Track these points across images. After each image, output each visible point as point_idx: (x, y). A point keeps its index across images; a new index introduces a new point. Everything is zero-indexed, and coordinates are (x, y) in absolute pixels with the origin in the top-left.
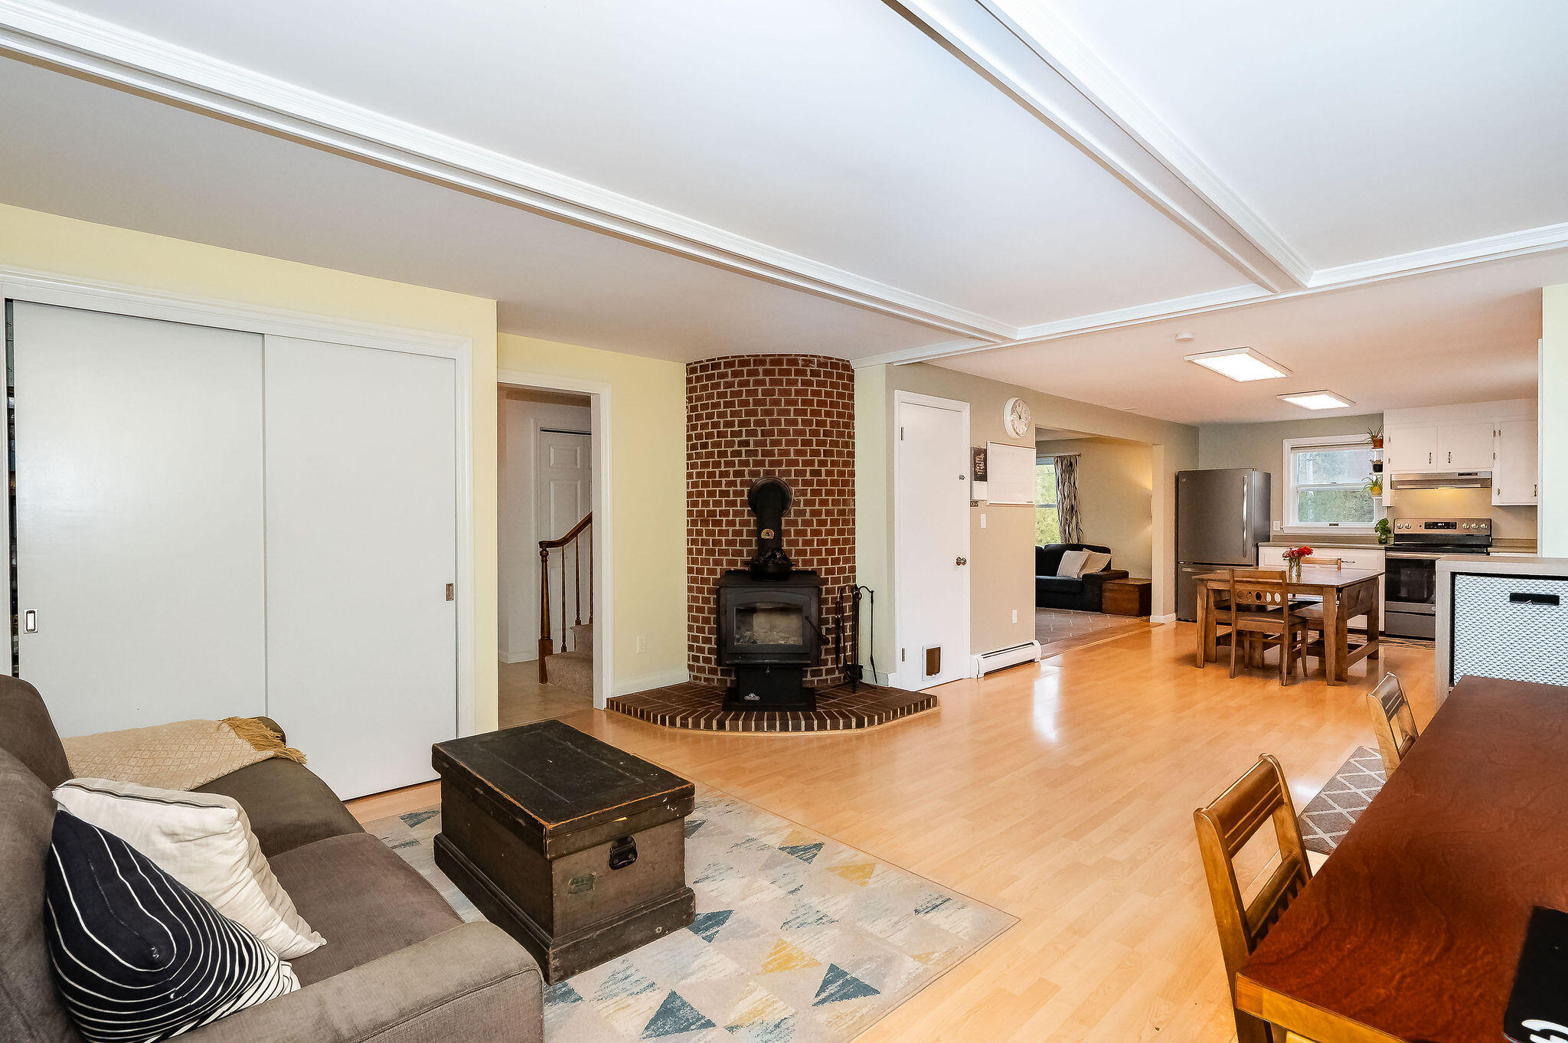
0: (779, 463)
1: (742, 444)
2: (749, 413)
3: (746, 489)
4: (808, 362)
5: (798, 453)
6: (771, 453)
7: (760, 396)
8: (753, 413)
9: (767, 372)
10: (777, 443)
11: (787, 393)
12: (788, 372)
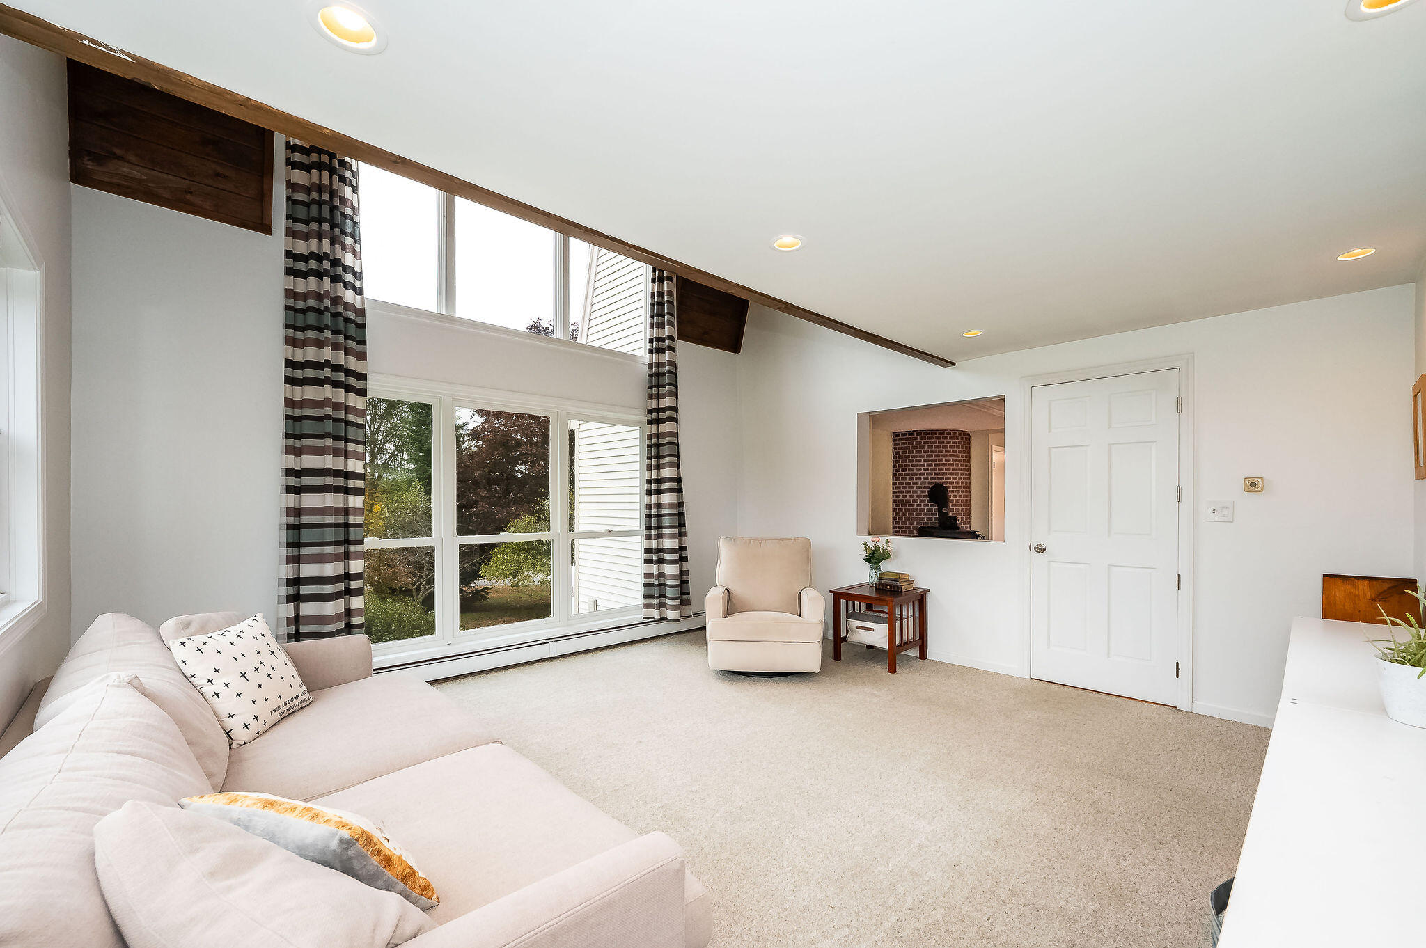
0: (942, 478)
1: (925, 470)
2: (928, 456)
3: (927, 490)
4: (955, 433)
5: (950, 474)
6: (938, 474)
7: (934, 449)
8: (931, 456)
9: (937, 438)
10: (942, 469)
11: (946, 447)
12: (946, 438)
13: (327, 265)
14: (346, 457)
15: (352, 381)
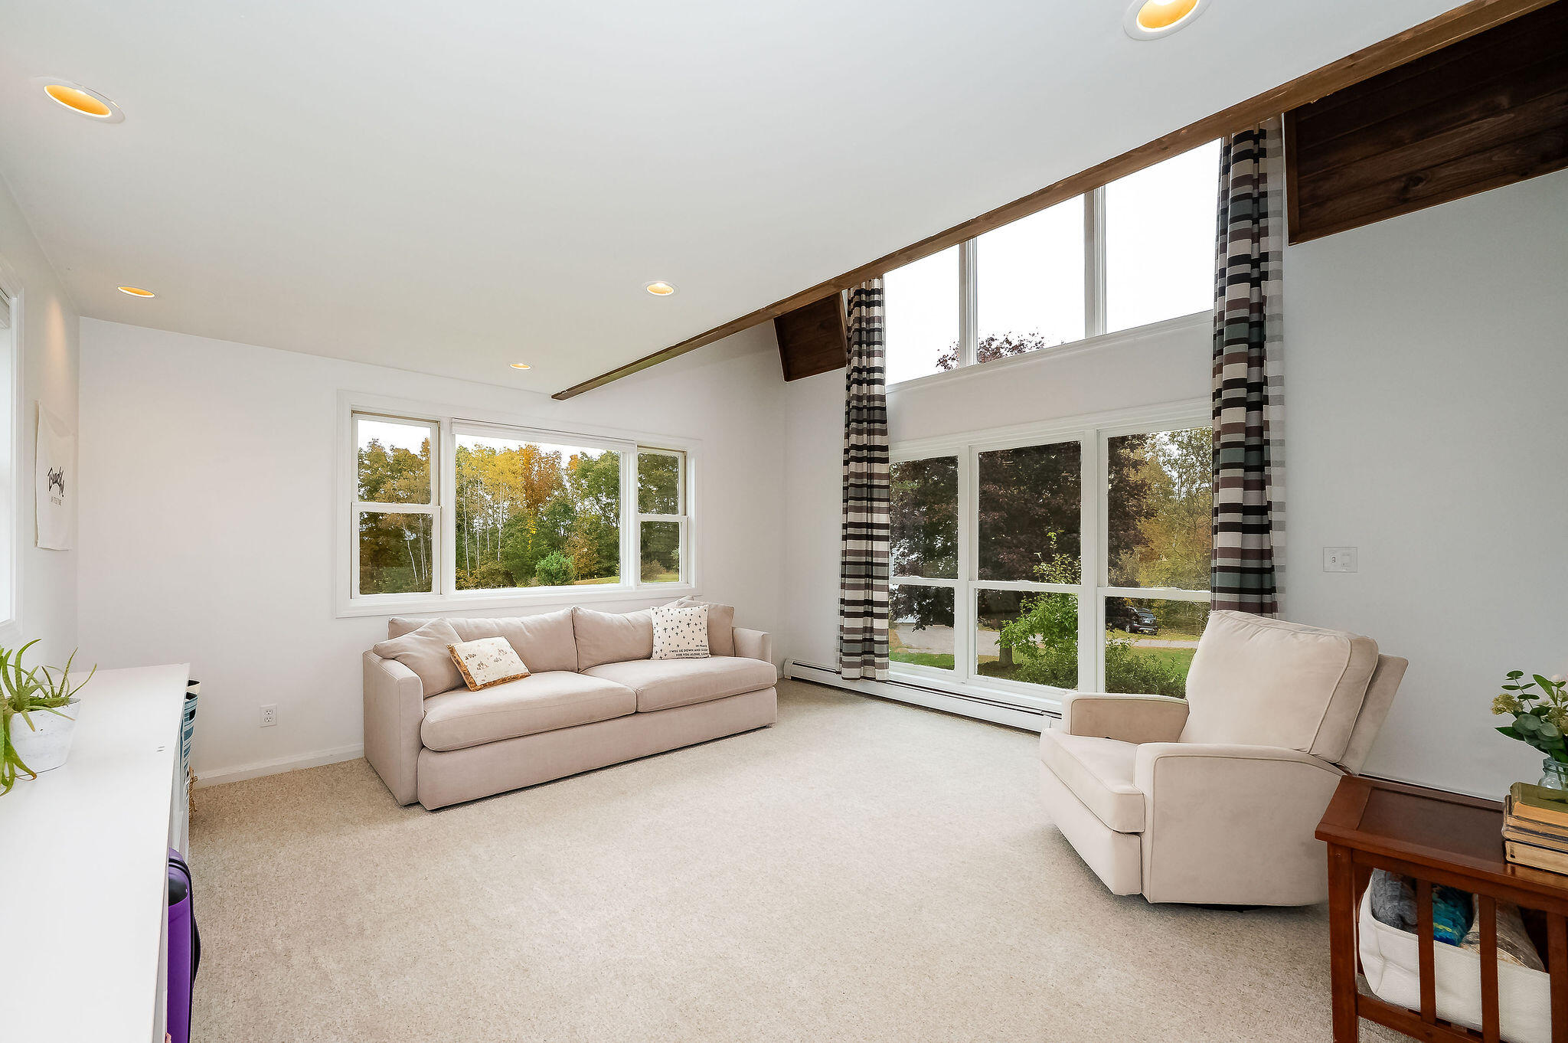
13: (865, 375)
14: (872, 512)
15: (877, 454)
